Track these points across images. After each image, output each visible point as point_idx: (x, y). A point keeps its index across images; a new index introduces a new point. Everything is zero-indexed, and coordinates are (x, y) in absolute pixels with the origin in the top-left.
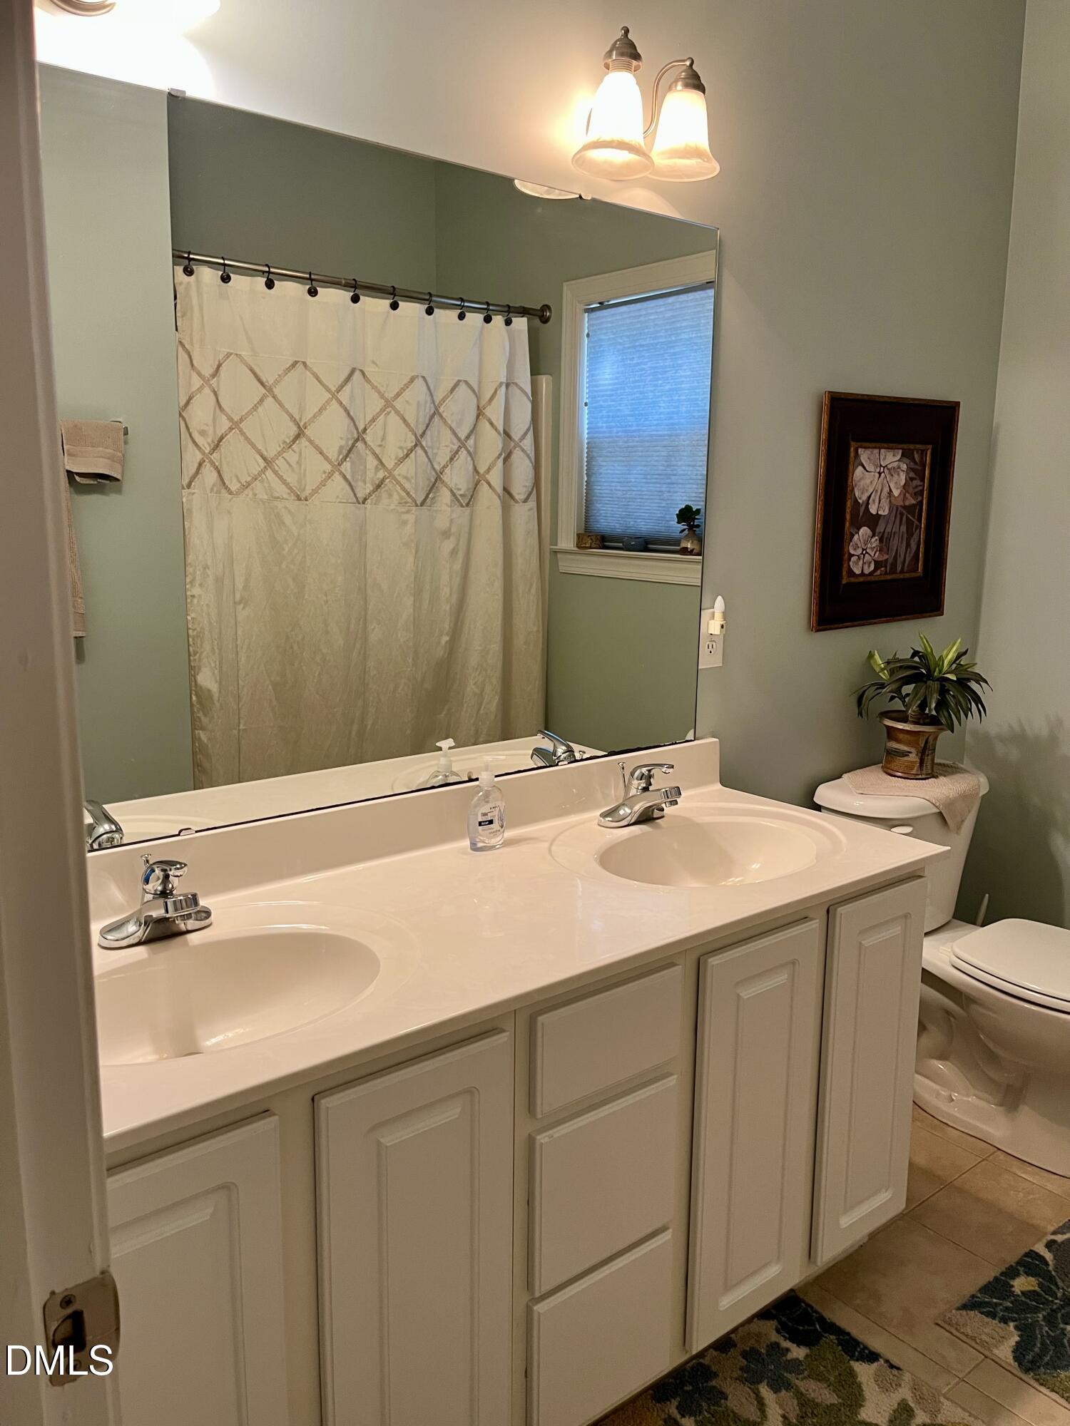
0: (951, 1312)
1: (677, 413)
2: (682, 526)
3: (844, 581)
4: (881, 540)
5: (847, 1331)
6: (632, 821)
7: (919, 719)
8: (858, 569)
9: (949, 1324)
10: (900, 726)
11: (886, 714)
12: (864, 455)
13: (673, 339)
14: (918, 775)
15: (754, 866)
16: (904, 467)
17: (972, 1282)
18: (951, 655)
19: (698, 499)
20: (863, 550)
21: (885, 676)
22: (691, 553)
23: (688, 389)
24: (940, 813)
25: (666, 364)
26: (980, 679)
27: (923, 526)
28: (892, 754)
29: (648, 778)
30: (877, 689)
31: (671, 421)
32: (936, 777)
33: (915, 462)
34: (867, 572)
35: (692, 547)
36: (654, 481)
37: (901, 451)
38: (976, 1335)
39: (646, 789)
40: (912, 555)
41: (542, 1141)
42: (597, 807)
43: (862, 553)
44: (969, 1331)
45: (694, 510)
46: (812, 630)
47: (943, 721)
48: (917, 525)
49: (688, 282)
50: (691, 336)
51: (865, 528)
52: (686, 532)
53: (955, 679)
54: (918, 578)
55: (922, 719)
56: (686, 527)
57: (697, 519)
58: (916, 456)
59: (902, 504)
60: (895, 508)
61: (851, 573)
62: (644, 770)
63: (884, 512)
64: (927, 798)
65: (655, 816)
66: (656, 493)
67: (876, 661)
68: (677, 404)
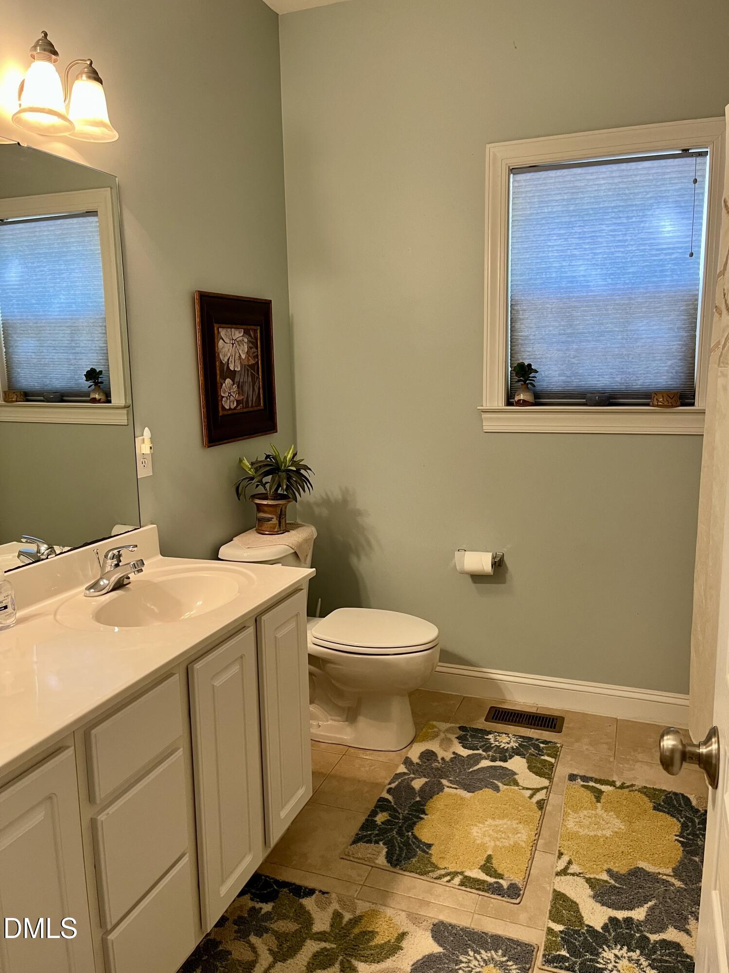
0: (347, 848)
1: (75, 303)
2: (89, 383)
3: (220, 415)
4: (238, 387)
5: (293, 882)
6: (110, 590)
7: (274, 497)
8: (227, 406)
9: (349, 856)
10: (265, 502)
11: (254, 497)
12: (223, 332)
13: (65, 250)
14: (279, 531)
15: (198, 603)
16: (246, 340)
17: (354, 827)
18: (289, 456)
19: (99, 364)
20: (229, 393)
21: (251, 473)
22: (99, 401)
23: (82, 287)
24: (295, 553)
25: (61, 268)
26: (306, 468)
27: (260, 377)
28: (261, 521)
29: (119, 557)
30: (249, 481)
31: (71, 309)
32: (288, 531)
33: (251, 336)
34: (232, 407)
35: (100, 397)
36: (62, 351)
37: (243, 330)
38: (364, 857)
39: (117, 565)
40: (256, 395)
41: (102, 819)
42: (82, 584)
43: (228, 396)
44: (360, 856)
45: (98, 371)
46: (205, 447)
47: (291, 496)
48: (257, 377)
49: (73, 210)
50: (78, 249)
51: (228, 379)
52: (93, 387)
53: (295, 469)
54: (261, 410)
55: (277, 497)
56: (92, 383)
57: (100, 378)
58: (252, 333)
59: (247, 364)
60: (244, 366)
61: (223, 408)
62: (115, 552)
63: (238, 369)
64: (287, 544)
65: (125, 583)
66: (65, 360)
67: (244, 464)
68: (73, 297)
